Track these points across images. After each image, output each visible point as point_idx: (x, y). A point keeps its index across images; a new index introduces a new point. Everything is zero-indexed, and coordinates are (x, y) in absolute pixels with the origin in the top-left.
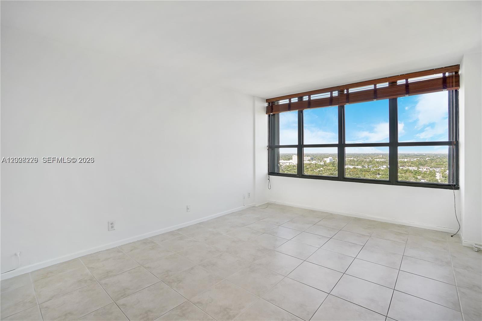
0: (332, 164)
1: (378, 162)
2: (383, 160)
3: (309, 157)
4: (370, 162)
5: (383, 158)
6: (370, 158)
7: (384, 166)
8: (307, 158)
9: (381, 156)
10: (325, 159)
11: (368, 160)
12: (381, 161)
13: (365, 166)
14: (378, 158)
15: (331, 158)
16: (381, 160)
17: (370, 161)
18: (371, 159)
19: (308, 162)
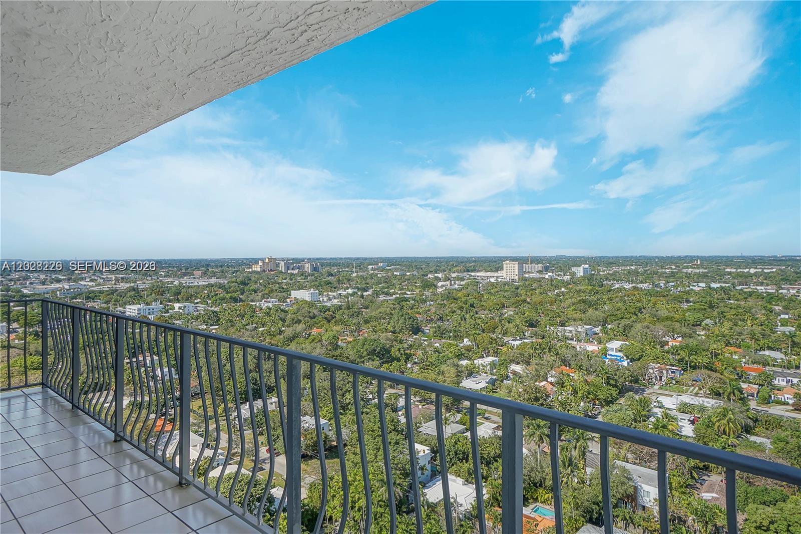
0: (588, 280)
1: (688, 276)
2: (701, 270)
3: (539, 265)
4: (673, 275)
5: (701, 266)
6: (674, 267)
7: (700, 284)
8: (536, 267)
9: (699, 263)
10: (574, 269)
11: (667, 270)
12: (696, 274)
13: (660, 283)
14: (691, 267)
15: (587, 266)
16: (697, 271)
17: (672, 272)
18: (675, 269)
19: (538, 275)
